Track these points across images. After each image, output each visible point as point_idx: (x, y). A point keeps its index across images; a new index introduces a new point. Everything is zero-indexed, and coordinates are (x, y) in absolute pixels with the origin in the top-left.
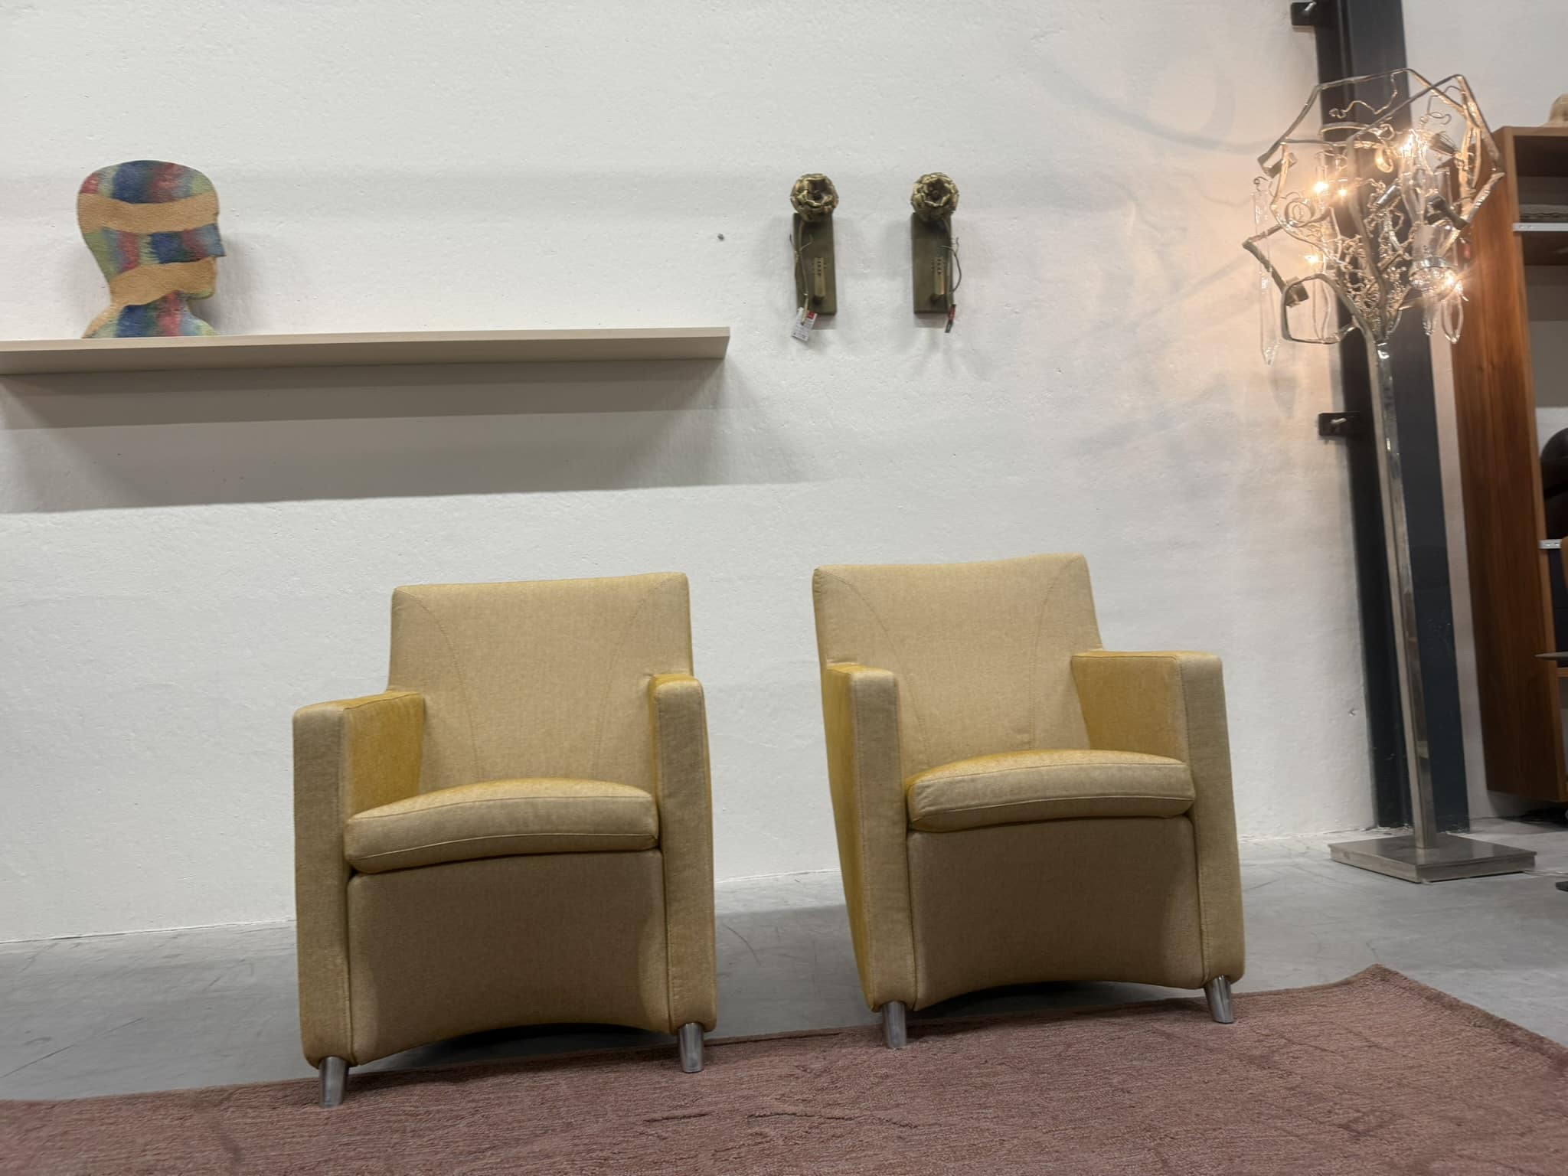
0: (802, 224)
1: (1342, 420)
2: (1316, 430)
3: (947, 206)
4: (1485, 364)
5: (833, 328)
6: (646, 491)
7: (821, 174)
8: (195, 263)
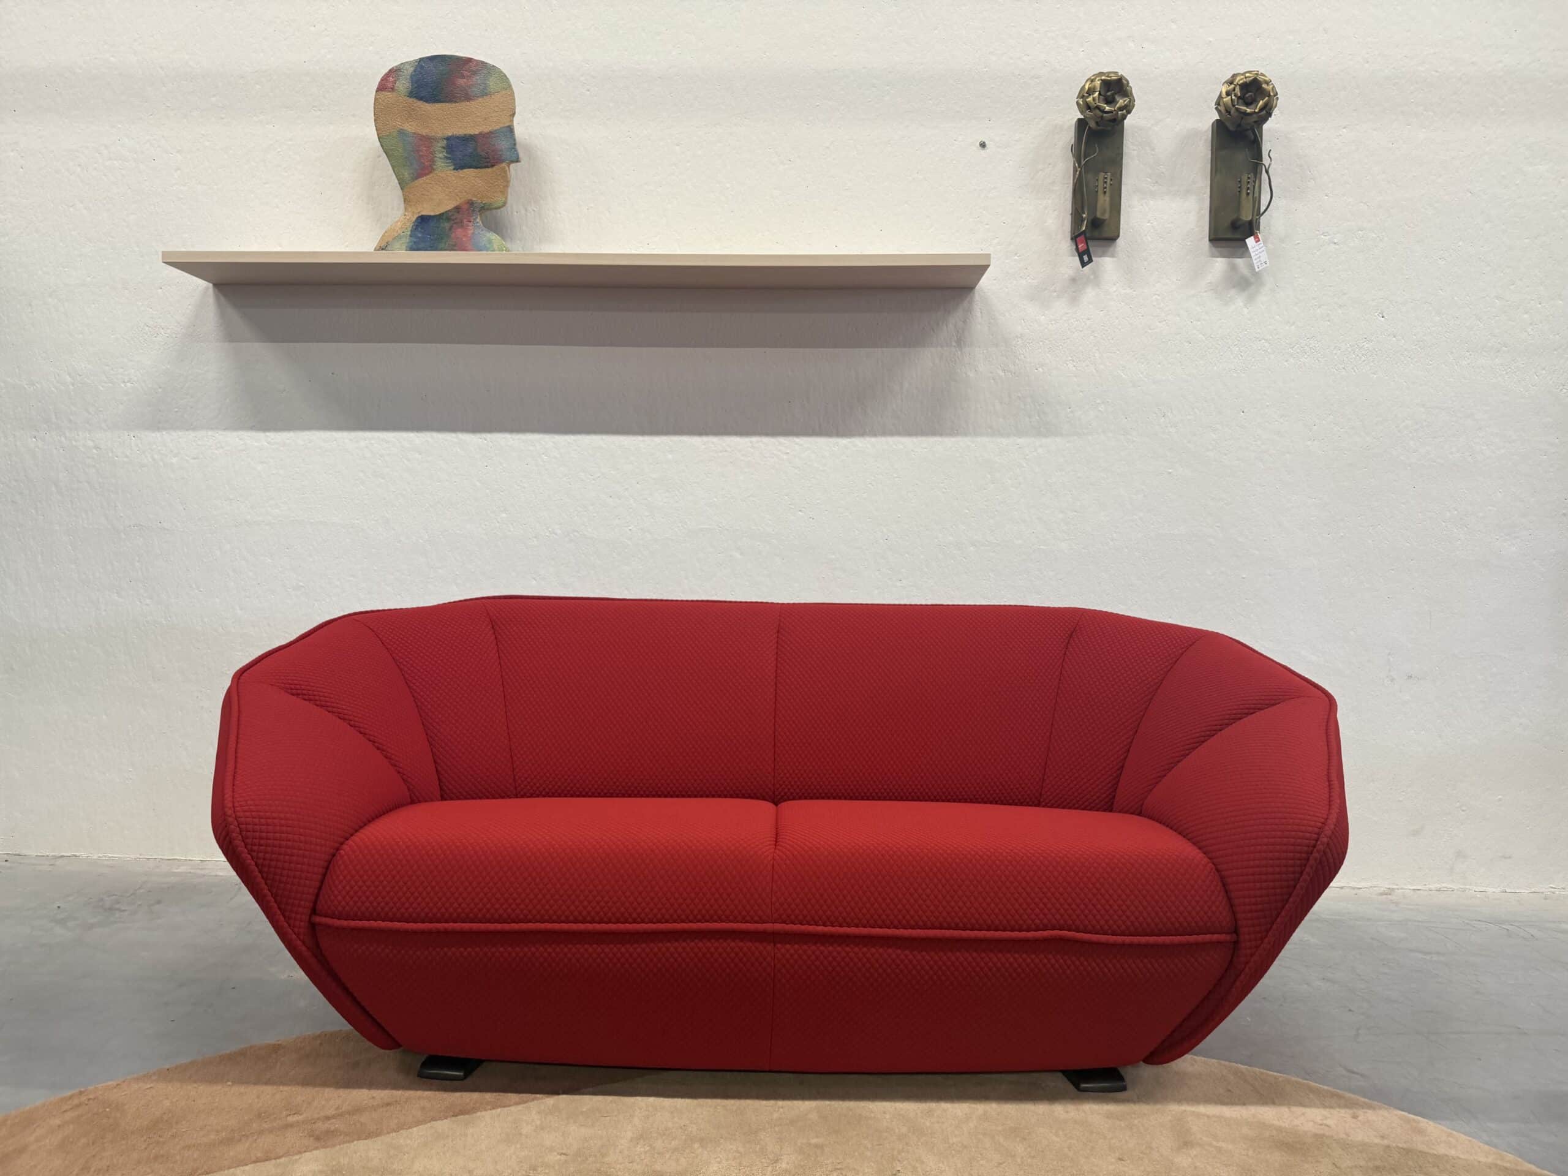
0: (1086, 132)
3: (1264, 112)
5: (1112, 256)
7: (1116, 73)
8: (490, 170)
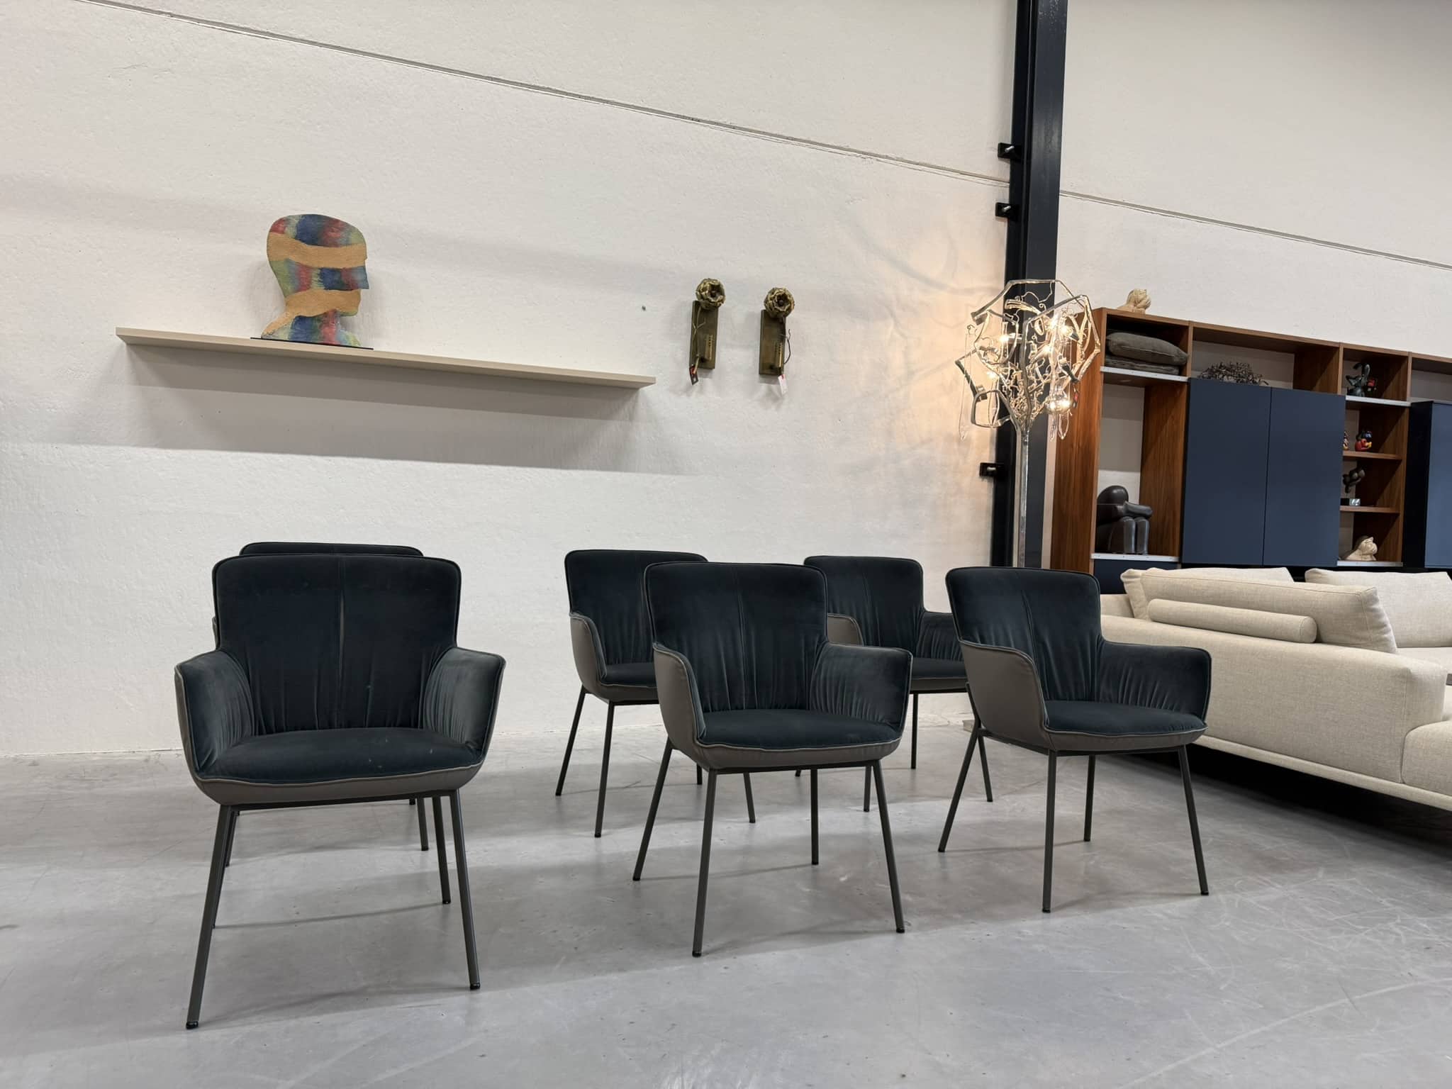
0: (700, 309)
1: (994, 469)
2: (978, 472)
3: (787, 310)
4: (1075, 445)
5: (711, 378)
6: (581, 472)
7: (716, 280)
8: (349, 292)
